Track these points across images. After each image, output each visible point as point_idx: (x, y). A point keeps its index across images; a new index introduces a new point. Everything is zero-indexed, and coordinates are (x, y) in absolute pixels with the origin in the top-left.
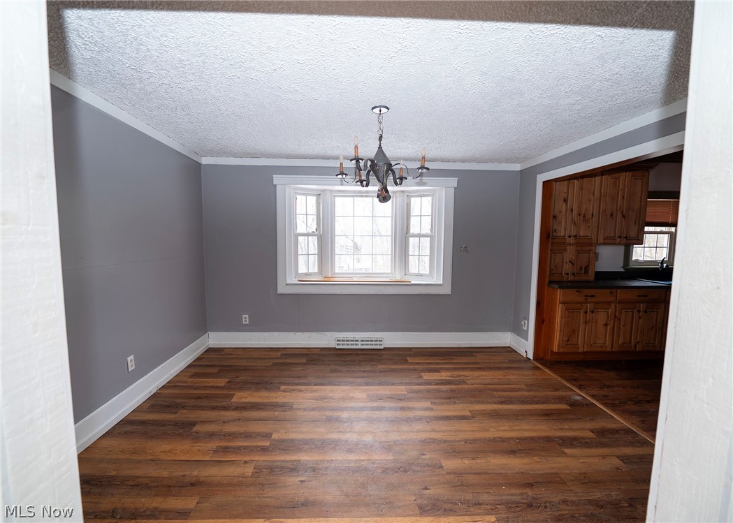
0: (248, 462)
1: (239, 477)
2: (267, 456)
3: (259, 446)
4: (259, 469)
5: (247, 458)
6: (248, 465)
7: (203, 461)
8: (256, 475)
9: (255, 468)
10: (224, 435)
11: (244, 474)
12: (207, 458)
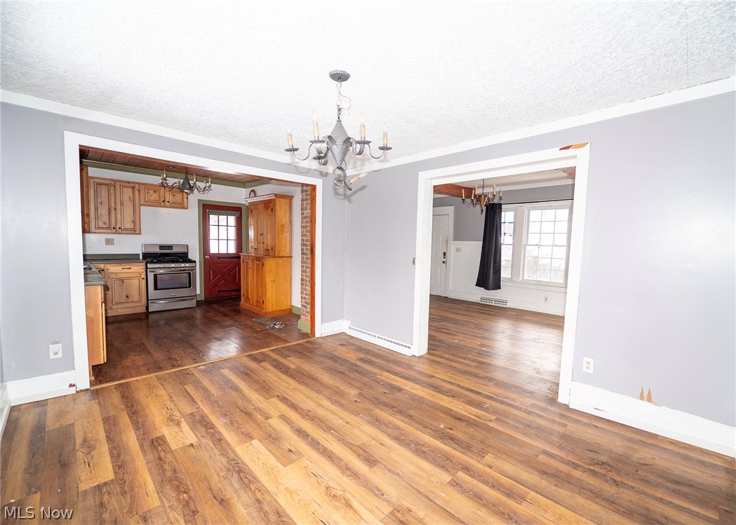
0: (488, 466)
1: (500, 458)
2: (467, 462)
3: (471, 476)
4: (480, 454)
5: (488, 470)
6: (489, 463)
7: (537, 492)
8: (484, 451)
9: (484, 457)
10: (511, 518)
11: (495, 458)
12: (532, 493)
